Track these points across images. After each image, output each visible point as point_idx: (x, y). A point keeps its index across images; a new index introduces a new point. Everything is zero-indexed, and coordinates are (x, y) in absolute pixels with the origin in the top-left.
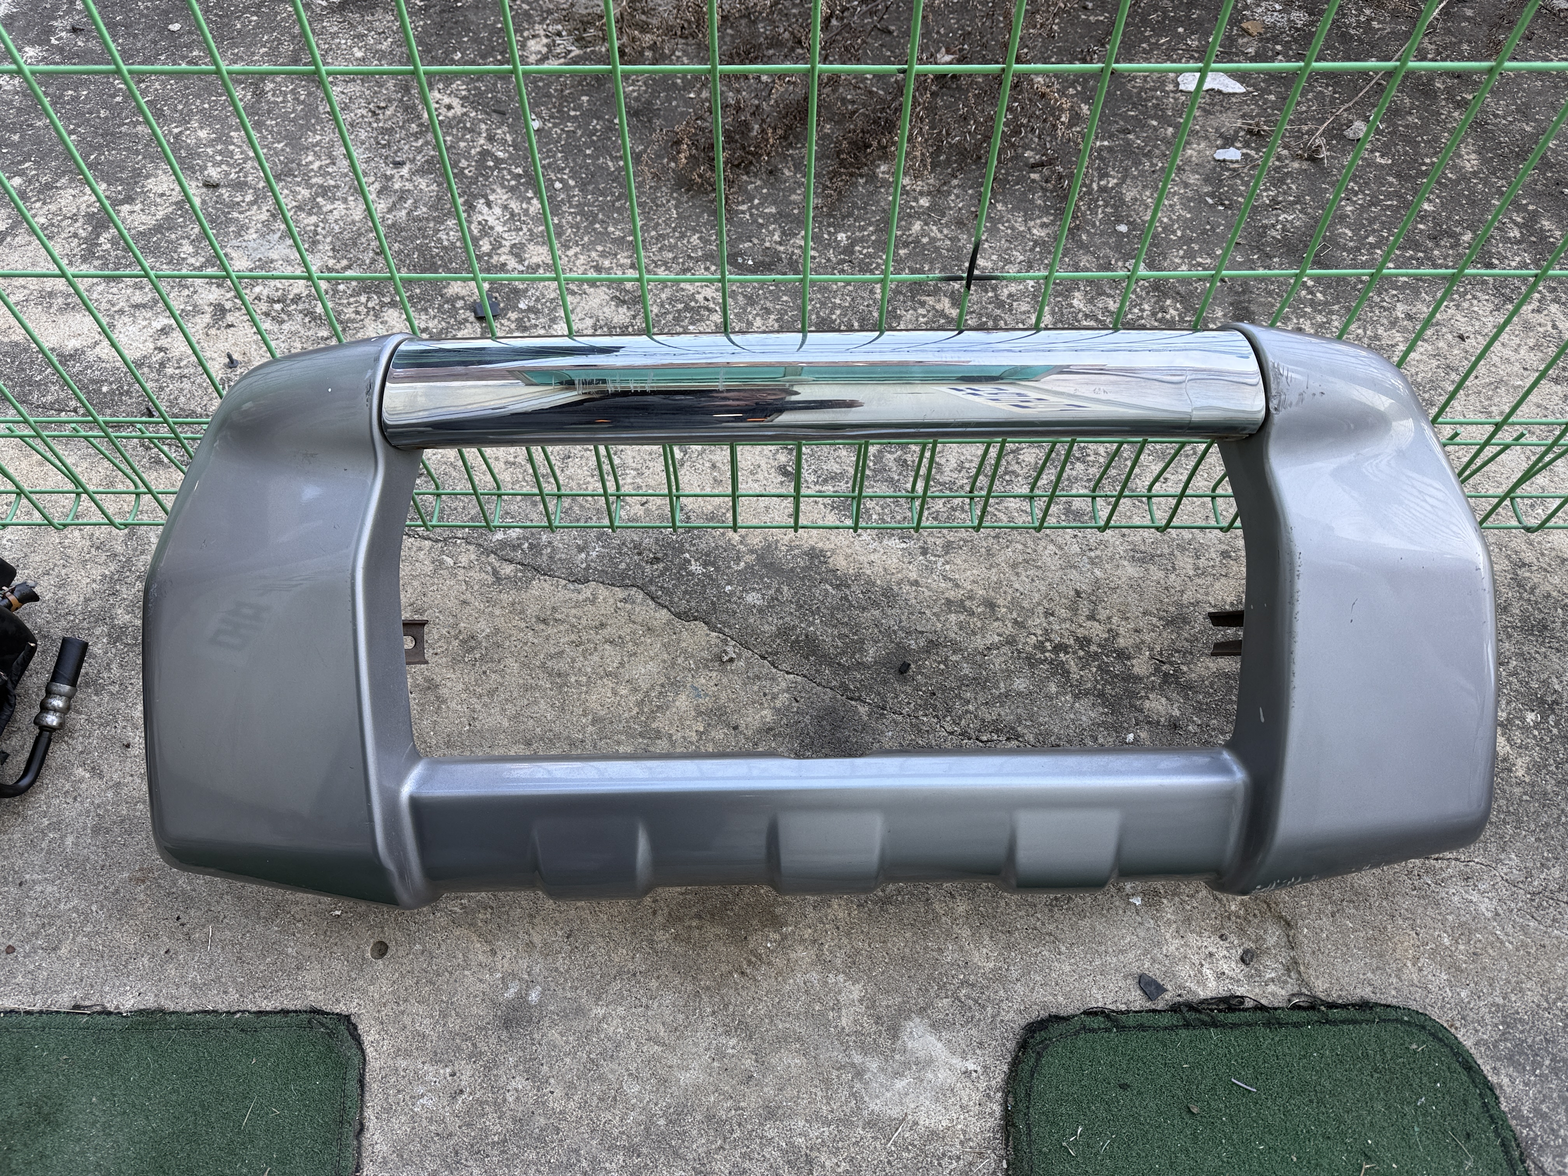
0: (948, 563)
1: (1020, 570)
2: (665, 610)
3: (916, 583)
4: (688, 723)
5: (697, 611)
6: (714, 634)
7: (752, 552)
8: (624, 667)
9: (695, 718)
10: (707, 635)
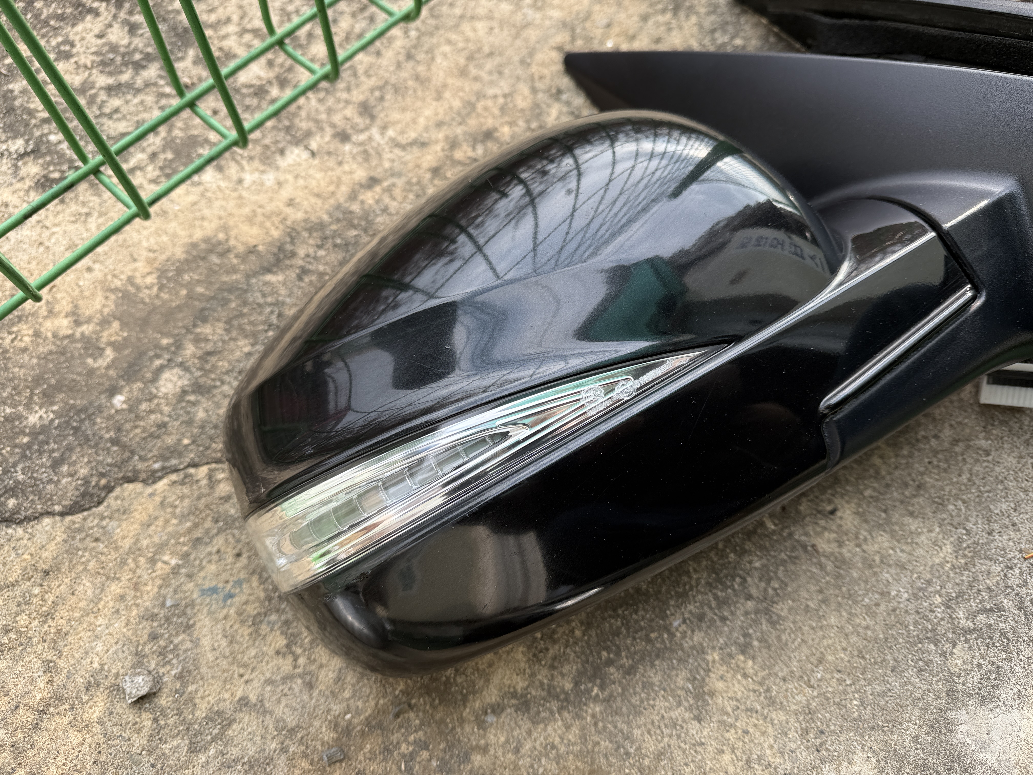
0: (384, 128)
1: (473, 71)
2: (47, 521)
3: (373, 181)
4: (253, 652)
5: (102, 475)
6: (162, 485)
7: (105, 322)
8: (58, 672)
9: (256, 634)
10: (151, 495)
